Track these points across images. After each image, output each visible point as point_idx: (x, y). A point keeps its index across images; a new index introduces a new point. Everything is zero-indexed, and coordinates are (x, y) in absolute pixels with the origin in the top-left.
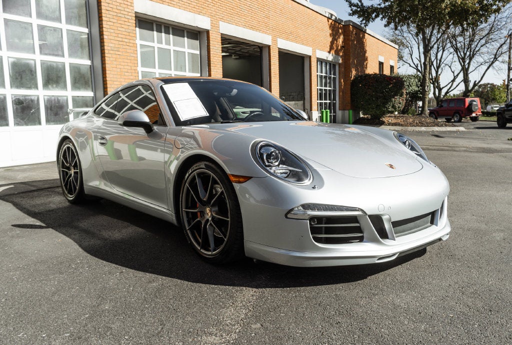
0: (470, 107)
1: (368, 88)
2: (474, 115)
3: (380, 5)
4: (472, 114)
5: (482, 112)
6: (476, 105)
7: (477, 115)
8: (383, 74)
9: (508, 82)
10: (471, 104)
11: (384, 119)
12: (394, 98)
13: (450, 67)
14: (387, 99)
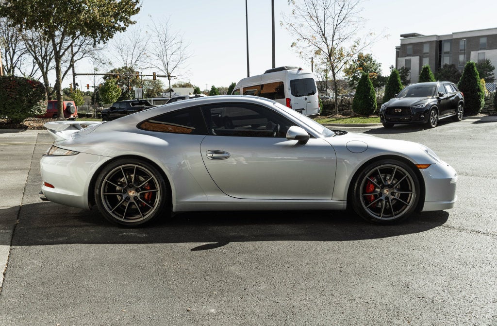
0: (68, 109)
1: (11, 91)
2: (72, 116)
3: (6, 4)
4: (70, 116)
5: (78, 114)
6: (73, 107)
7: (74, 116)
8: (13, 76)
9: (75, 87)
10: (68, 107)
11: (25, 124)
12: (39, 102)
13: (19, 69)
14: (32, 103)
